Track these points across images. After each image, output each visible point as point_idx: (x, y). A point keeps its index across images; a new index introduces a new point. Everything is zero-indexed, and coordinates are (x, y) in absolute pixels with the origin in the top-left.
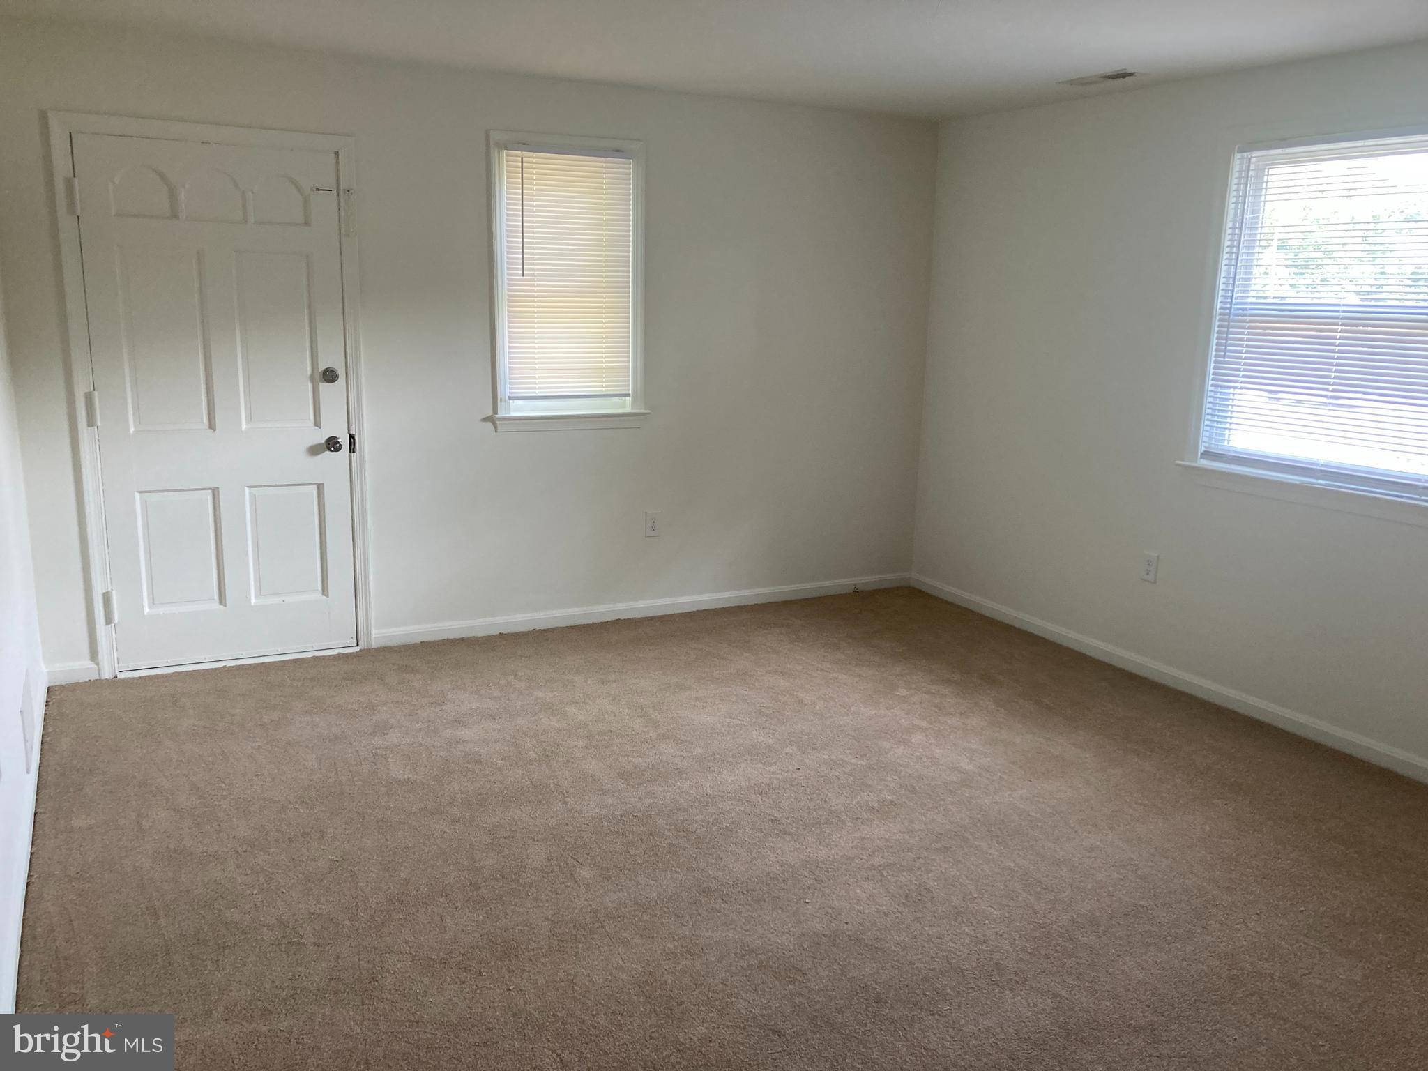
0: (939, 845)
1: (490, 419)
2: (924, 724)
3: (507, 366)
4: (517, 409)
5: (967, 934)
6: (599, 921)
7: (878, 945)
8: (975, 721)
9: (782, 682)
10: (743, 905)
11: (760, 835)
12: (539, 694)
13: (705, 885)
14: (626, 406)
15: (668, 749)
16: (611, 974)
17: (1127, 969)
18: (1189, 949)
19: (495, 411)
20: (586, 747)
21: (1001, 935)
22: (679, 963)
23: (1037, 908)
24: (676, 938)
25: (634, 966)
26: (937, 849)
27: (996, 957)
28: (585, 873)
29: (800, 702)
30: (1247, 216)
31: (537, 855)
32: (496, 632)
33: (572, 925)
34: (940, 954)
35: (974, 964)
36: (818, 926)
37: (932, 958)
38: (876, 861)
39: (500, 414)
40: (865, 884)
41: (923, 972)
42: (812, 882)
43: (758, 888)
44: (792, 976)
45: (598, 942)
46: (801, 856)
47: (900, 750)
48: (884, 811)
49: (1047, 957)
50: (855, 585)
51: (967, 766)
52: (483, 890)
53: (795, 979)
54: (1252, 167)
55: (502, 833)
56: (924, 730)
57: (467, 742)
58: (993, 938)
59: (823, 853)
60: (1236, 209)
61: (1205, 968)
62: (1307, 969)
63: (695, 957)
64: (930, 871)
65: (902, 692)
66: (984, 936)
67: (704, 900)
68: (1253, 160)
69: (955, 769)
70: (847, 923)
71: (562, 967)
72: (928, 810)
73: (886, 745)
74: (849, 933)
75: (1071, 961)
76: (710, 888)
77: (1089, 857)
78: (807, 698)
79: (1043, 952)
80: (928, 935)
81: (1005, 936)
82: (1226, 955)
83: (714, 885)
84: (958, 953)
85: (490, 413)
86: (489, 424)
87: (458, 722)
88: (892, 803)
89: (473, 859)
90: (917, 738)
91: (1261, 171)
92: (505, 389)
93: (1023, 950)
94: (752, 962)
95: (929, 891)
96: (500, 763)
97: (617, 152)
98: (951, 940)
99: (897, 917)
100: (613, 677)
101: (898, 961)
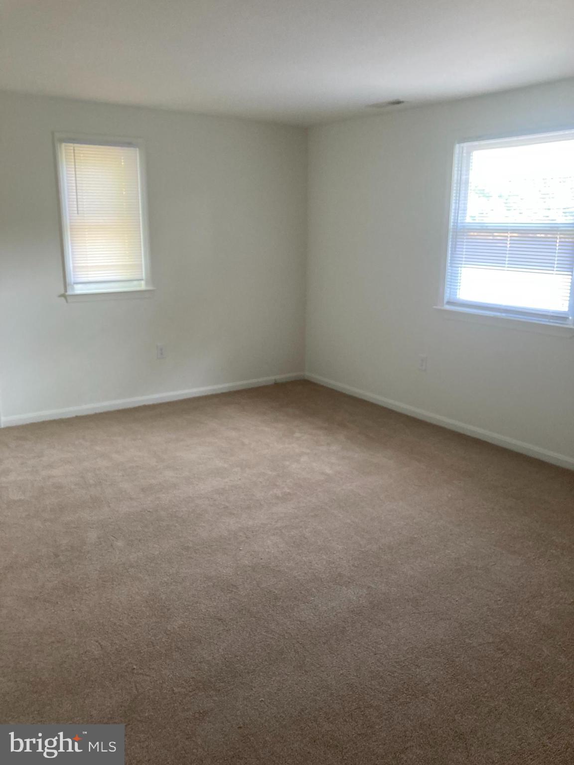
0: (312, 514)
1: (64, 296)
2: (308, 451)
3: (71, 265)
4: (79, 290)
5: (324, 559)
6: (126, 569)
7: (278, 569)
8: (334, 448)
9: (234, 434)
10: (206, 554)
11: (217, 516)
12: (98, 448)
13: (186, 545)
14: (142, 286)
15: (169, 474)
16: (131, 597)
17: (406, 570)
18: (437, 557)
19: (66, 291)
20: (123, 476)
21: (342, 559)
22: (169, 588)
23: (361, 543)
24: (169, 574)
25: (144, 592)
26: (312, 516)
27: (339, 570)
28: (120, 544)
29: (243, 444)
30: (464, 177)
31: (92, 536)
32: (74, 415)
33: (110, 572)
34: (310, 571)
35: (328, 575)
36: (247, 562)
37: (305, 573)
38: (279, 525)
39: (69, 292)
40: (272, 538)
41: (301, 581)
42: (244, 538)
43: (215, 544)
44: (231, 589)
45: (125, 581)
46: (239, 526)
47: (294, 466)
48: (285, 498)
49: (365, 568)
50: (275, 380)
51: (328, 471)
52: (61, 557)
53: (232, 591)
54: (465, 151)
55: (73, 526)
56: (308, 454)
57: (54, 477)
58: (338, 560)
59: (251, 523)
60: (458, 174)
61: (444, 566)
62: (494, 562)
63: (178, 584)
64: (306, 528)
65: (297, 435)
66: (334, 559)
67: (185, 553)
68: (465, 148)
69: (323, 473)
70: (261, 559)
71: (104, 595)
72: (308, 496)
73: (287, 463)
74: (263, 564)
75: (378, 569)
76: (188, 546)
77: (389, 515)
78: (246, 441)
79: (364, 566)
80: (304, 561)
81: (344, 559)
82: (455, 558)
83: (191, 545)
84: (320, 570)
85: (62, 292)
86: (63, 298)
87: (50, 466)
88: (289, 494)
89: (55, 541)
90: (304, 459)
91: (469, 154)
92: (71, 277)
93: (353, 565)
94: (209, 584)
95: (306, 538)
96: (73, 487)
97: (129, 144)
98: (316, 563)
99: (288, 553)
100: (139, 437)
101: (288, 576)
